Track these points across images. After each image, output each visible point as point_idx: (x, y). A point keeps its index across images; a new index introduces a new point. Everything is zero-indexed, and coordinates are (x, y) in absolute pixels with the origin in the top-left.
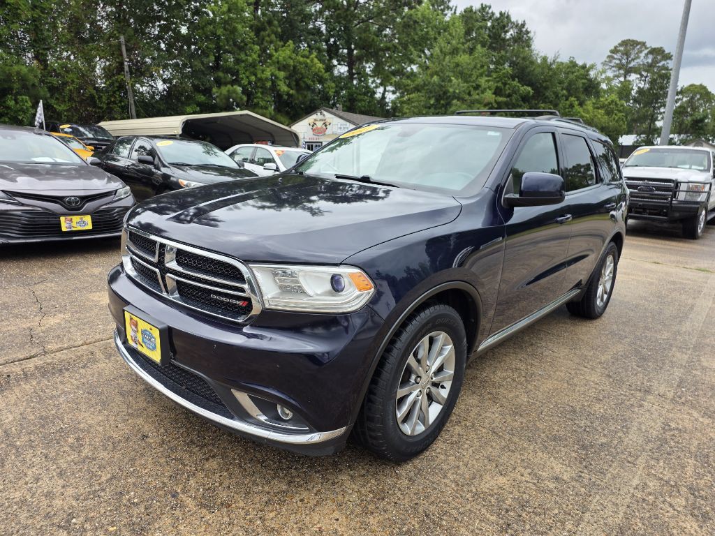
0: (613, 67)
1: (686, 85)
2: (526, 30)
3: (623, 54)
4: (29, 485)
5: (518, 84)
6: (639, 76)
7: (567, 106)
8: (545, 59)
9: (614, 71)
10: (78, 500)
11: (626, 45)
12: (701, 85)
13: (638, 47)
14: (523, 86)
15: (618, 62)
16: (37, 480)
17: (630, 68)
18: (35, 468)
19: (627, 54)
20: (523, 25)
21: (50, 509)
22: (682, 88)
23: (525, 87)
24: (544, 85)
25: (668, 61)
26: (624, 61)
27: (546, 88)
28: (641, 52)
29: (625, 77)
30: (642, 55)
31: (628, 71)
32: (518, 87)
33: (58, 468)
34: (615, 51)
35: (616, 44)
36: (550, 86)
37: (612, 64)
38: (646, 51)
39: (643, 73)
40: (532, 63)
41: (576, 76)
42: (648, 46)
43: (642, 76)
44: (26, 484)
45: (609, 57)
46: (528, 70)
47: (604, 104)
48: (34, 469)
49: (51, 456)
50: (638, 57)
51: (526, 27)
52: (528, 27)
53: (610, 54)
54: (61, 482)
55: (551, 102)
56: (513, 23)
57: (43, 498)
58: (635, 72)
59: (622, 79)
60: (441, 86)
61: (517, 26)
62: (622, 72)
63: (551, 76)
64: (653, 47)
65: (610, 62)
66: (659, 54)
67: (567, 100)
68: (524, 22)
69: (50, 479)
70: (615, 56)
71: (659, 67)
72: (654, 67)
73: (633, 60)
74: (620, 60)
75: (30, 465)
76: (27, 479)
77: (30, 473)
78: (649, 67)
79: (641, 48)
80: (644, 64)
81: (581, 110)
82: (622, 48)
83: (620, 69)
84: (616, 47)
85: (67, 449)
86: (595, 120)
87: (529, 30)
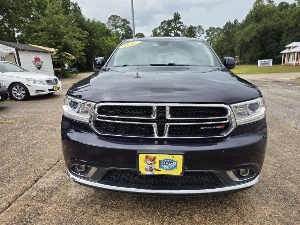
0: (111, 25)
1: (137, 33)
2: (78, 7)
3: (113, 20)
5: (82, 30)
6: (120, 29)
7: (102, 40)
8: (89, 20)
9: (112, 27)
11: (114, 17)
12: (142, 33)
13: (118, 18)
14: (84, 31)
15: (112, 23)
17: (117, 26)
19: (114, 20)
20: (77, 4)
22: (136, 34)
23: (85, 32)
24: (92, 31)
25: (129, 24)
26: (114, 23)
27: (93, 32)
28: (119, 20)
29: (116, 29)
30: (120, 21)
31: (117, 27)
32: (82, 31)
34: (110, 19)
35: (110, 16)
36: (95, 32)
37: (110, 24)
38: (121, 20)
39: (122, 28)
40: (85, 21)
41: (102, 28)
42: (121, 18)
43: (121, 29)
45: (108, 21)
46: (84, 24)
47: (113, 39)
50: (118, 22)
51: (78, 5)
52: (79, 5)
53: (109, 20)
55: (96, 38)
56: (71, 3)
58: (119, 28)
59: (115, 30)
60: (54, 29)
61: (74, 4)
62: (114, 27)
63: (94, 27)
64: (123, 18)
65: (109, 23)
66: (125, 21)
67: (101, 37)
68: (77, 3)
70: (111, 21)
71: (126, 26)
72: (125, 26)
73: (117, 23)
74: (113, 23)
78: (123, 26)
79: (119, 18)
80: (121, 25)
81: (107, 42)
82: (112, 18)
83: (113, 26)
84: (110, 17)
86: (113, 46)
87: (80, 7)
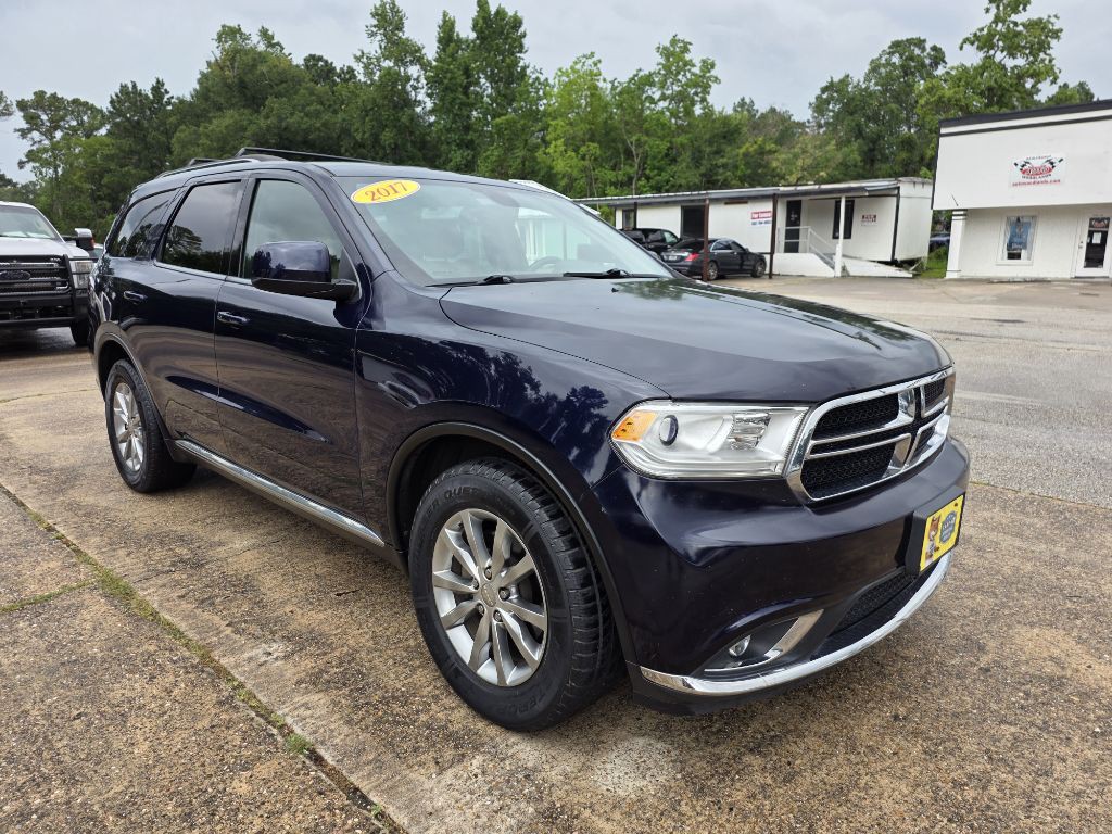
4: (1095, 798)
10: (1068, 739)
16: (1078, 794)
18: (1062, 808)
21: (1105, 757)
33: (1038, 782)
44: (1096, 802)
48: (1066, 808)
49: (1024, 802)
54: (1059, 766)
57: (1098, 772)
69: (1063, 780)
75: (1062, 818)
76: (1088, 806)
77: (1075, 810)
85: (993, 790)
